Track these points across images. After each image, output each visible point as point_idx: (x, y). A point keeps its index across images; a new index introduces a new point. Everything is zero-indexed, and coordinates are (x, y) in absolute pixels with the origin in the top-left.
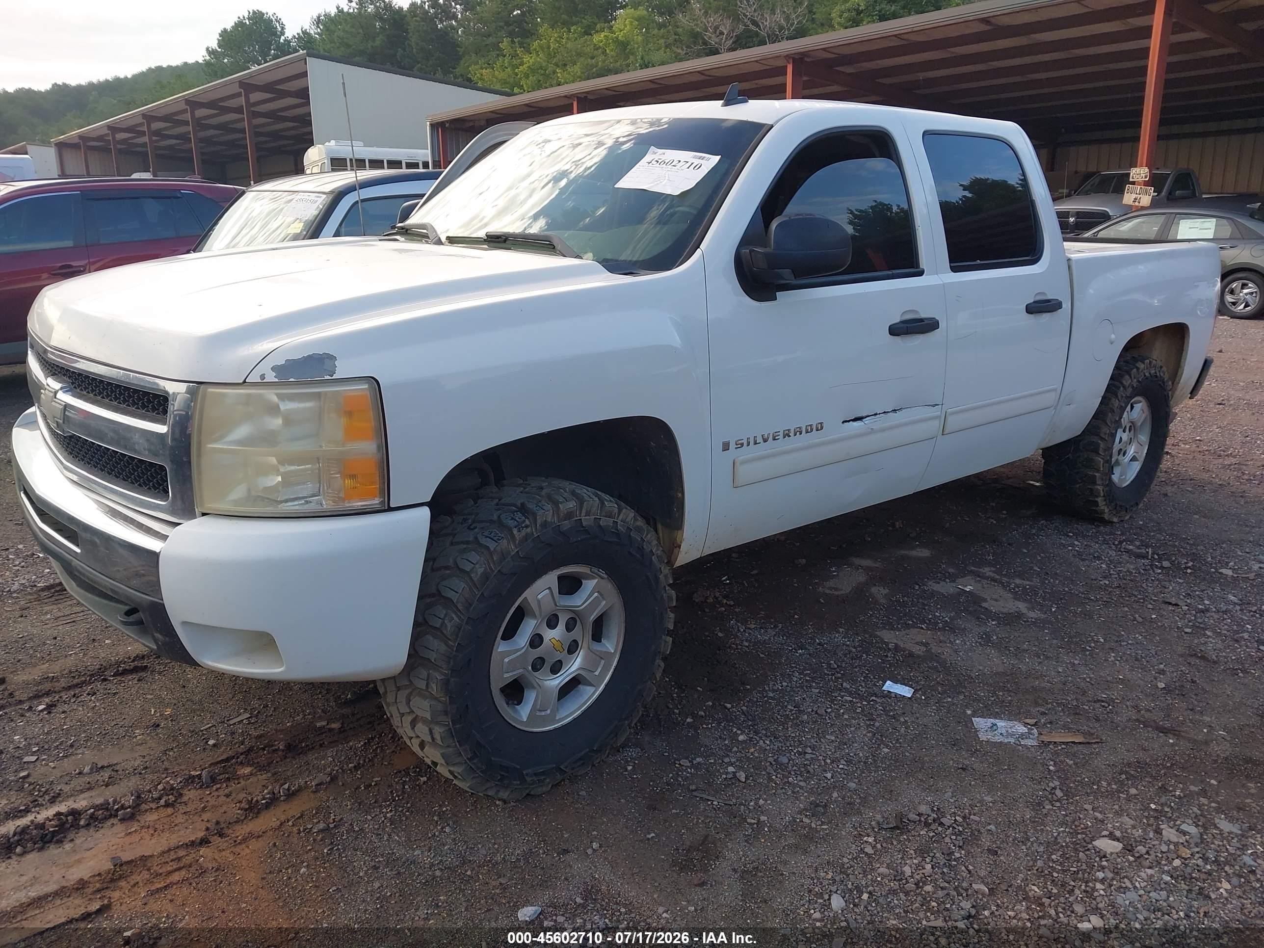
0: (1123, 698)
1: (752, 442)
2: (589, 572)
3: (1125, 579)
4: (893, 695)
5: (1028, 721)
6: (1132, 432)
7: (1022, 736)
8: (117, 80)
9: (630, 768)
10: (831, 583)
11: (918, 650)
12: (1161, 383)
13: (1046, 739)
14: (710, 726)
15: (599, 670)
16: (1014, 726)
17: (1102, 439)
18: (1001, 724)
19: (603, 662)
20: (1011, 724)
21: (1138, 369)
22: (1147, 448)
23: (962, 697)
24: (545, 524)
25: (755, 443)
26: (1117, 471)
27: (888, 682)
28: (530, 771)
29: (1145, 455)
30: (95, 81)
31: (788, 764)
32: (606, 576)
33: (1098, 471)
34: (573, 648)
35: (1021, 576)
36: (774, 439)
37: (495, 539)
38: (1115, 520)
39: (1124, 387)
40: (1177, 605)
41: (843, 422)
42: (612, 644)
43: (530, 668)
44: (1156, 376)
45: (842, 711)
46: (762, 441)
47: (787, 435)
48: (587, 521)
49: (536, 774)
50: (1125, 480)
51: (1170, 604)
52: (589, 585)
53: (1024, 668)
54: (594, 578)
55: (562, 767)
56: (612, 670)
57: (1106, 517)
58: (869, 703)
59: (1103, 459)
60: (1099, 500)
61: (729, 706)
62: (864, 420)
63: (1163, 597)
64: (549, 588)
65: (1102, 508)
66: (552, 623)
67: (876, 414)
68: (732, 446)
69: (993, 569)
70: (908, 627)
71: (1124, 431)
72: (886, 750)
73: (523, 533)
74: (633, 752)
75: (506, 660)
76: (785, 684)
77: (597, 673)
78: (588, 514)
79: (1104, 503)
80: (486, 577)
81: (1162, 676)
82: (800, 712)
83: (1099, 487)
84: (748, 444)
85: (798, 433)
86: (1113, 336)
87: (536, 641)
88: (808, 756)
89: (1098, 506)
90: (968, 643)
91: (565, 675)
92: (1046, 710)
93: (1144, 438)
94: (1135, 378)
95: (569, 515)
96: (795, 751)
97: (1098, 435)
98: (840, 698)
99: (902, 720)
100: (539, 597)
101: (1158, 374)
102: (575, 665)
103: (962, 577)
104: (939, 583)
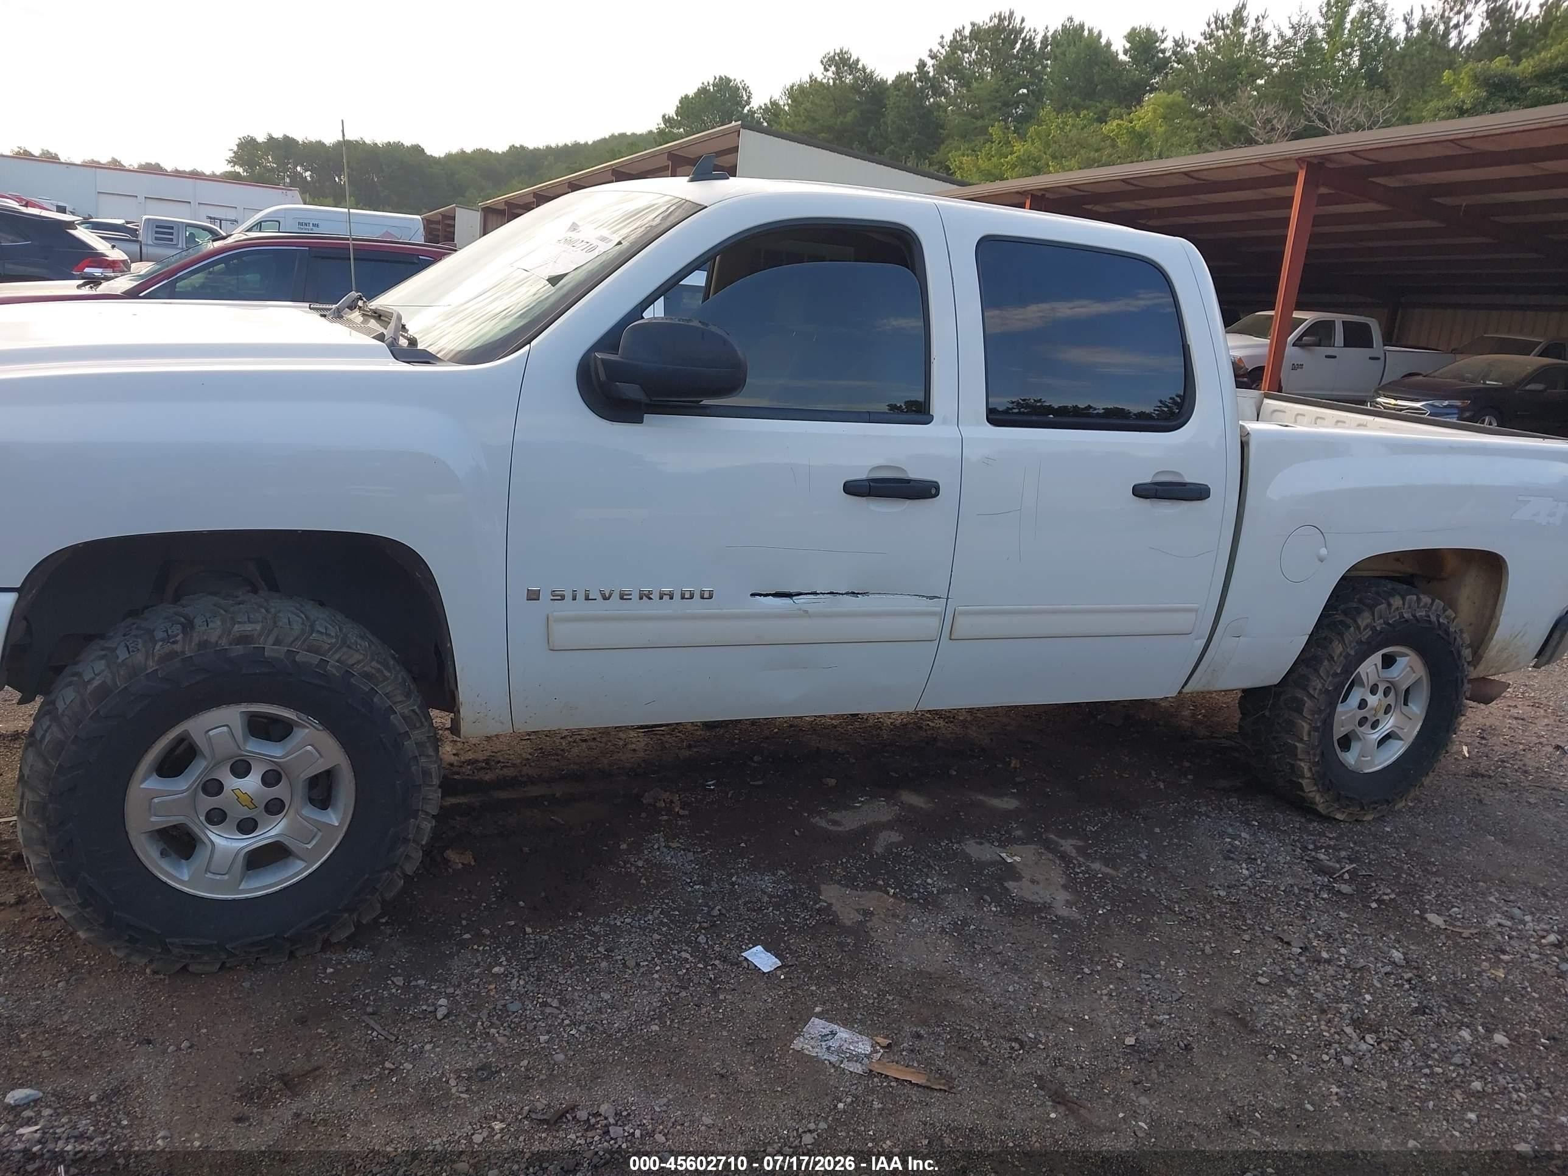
0: (1056, 1045)
1: (581, 596)
2: (295, 718)
3: (1256, 895)
4: (745, 964)
5: (880, 1040)
6: (1392, 694)
7: (857, 1058)
8: (577, 145)
9: (330, 970)
10: (836, 816)
11: (849, 917)
12: (1440, 633)
13: (877, 1068)
14: (481, 948)
15: (314, 842)
16: (857, 1042)
17: (1311, 697)
18: (843, 1034)
19: (320, 834)
20: (856, 1037)
21: (1389, 605)
22: (1420, 724)
23: (833, 989)
24: (203, 645)
25: (587, 598)
26: (1356, 747)
27: (759, 948)
28: (177, 940)
29: (1415, 733)
30: (553, 145)
31: (514, 1013)
32: (321, 728)
33: (1301, 740)
34: (275, 807)
35: (1107, 861)
36: (622, 598)
37: (131, 650)
38: (1339, 816)
39: (1358, 627)
40: (1288, 943)
41: (753, 595)
42: (336, 818)
43: (202, 818)
44: (1430, 622)
45: (658, 968)
46: (599, 597)
47: (645, 596)
48: (271, 651)
49: (187, 947)
50: (1371, 764)
51: (1282, 940)
52: (301, 734)
53: (965, 973)
54: (305, 727)
55: (227, 947)
56: (333, 848)
57: (1321, 808)
58: (705, 967)
59: (1310, 724)
60: (1304, 782)
61: (529, 930)
62: (794, 598)
63: (1284, 931)
64: (227, 726)
65: (1311, 795)
66: (241, 769)
67: (815, 593)
68: (546, 596)
69: (1080, 843)
70: (874, 886)
71: (1374, 691)
72: (655, 1028)
73: (169, 647)
74: (358, 956)
75: (156, 800)
76: (628, 920)
77: (309, 846)
78: (277, 642)
79: (1315, 788)
80: (103, 692)
81: (1148, 1030)
82: (607, 957)
83: (1302, 764)
84: (574, 599)
85: (666, 598)
86: (1323, 551)
87: (213, 787)
88: (548, 1010)
89: (1302, 790)
90: (926, 926)
91: (258, 838)
92: (927, 1033)
93: (1417, 709)
94: (1381, 617)
95: (244, 639)
96: (540, 1000)
97: (1305, 689)
98: (675, 952)
99: (721, 997)
100: (211, 733)
101: (1433, 618)
102: (273, 830)
103: (1023, 844)
104: (981, 844)
